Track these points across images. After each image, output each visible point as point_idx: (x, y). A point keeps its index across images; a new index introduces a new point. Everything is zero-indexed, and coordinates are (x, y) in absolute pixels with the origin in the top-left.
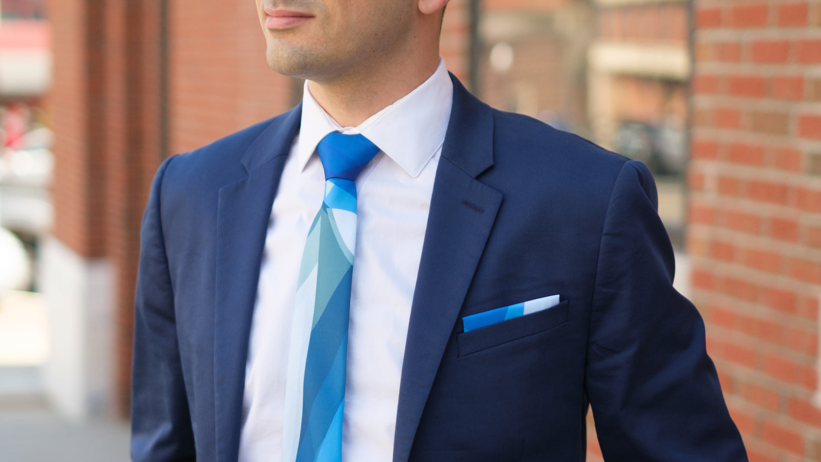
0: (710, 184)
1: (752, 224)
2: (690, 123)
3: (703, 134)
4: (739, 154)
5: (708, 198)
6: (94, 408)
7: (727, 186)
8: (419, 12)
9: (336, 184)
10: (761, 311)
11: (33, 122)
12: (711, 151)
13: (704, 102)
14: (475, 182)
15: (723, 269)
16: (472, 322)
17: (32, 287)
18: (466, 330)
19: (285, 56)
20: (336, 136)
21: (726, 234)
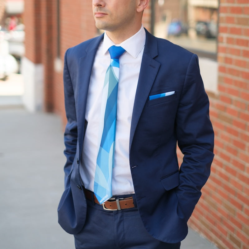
0: (225, 40)
1: (238, 52)
2: (218, 23)
3: (222, 25)
4: (233, 31)
5: (224, 44)
6: (38, 109)
7: (230, 41)
8: (137, 12)
9: (114, 60)
10: (240, 79)
11: (19, 22)
12: (225, 30)
13: (222, 15)
14: (153, 60)
15: (228, 66)
16: (152, 97)
17: (19, 72)
18: (150, 100)
19: (101, 24)
20: (114, 47)
21: (229, 56)
